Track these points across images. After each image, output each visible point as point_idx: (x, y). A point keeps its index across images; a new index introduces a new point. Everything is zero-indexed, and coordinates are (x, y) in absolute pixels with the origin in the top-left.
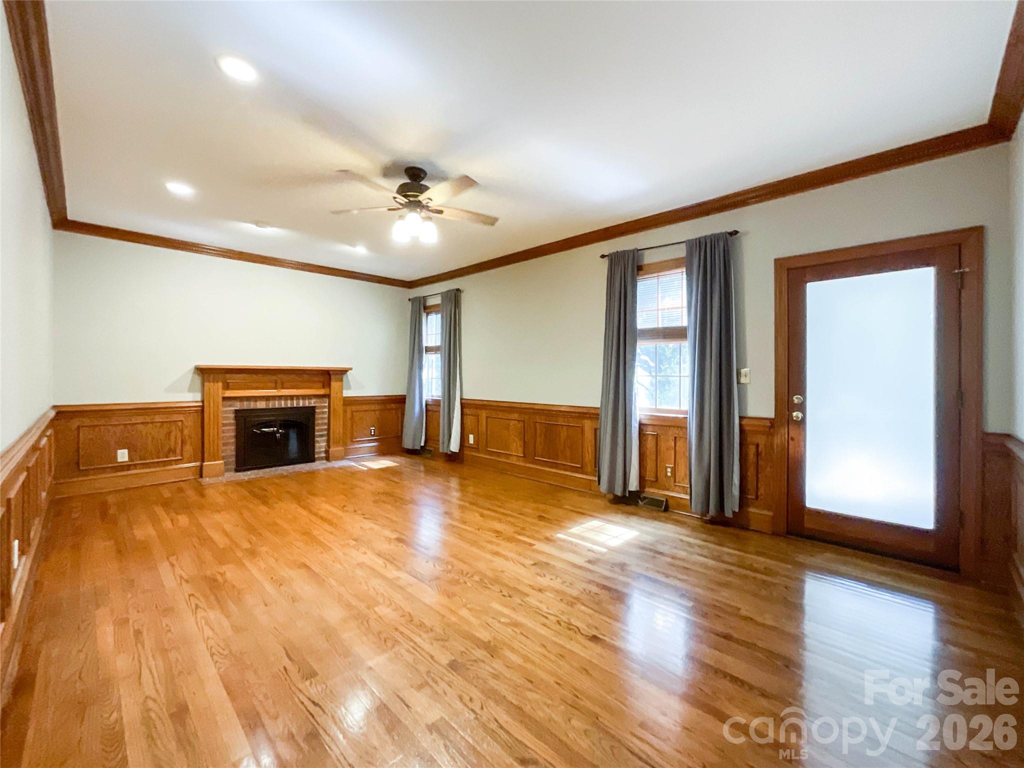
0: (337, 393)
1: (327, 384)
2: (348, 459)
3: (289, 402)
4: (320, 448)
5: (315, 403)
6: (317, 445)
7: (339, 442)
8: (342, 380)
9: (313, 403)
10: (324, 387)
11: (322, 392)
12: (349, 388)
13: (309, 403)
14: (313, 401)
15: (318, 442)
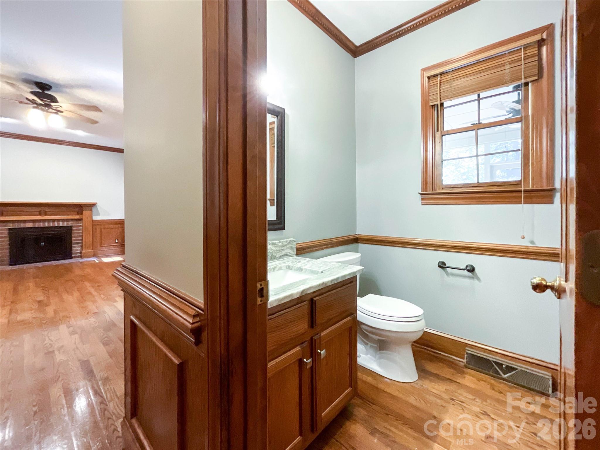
0: (87, 218)
1: (80, 213)
2: (95, 257)
3: (56, 223)
4: (77, 250)
5: (71, 224)
6: (74, 249)
7: (90, 247)
8: (91, 210)
9: (70, 224)
10: (78, 214)
11: (77, 217)
12: (98, 214)
13: (67, 224)
14: (70, 223)
15: (75, 247)
